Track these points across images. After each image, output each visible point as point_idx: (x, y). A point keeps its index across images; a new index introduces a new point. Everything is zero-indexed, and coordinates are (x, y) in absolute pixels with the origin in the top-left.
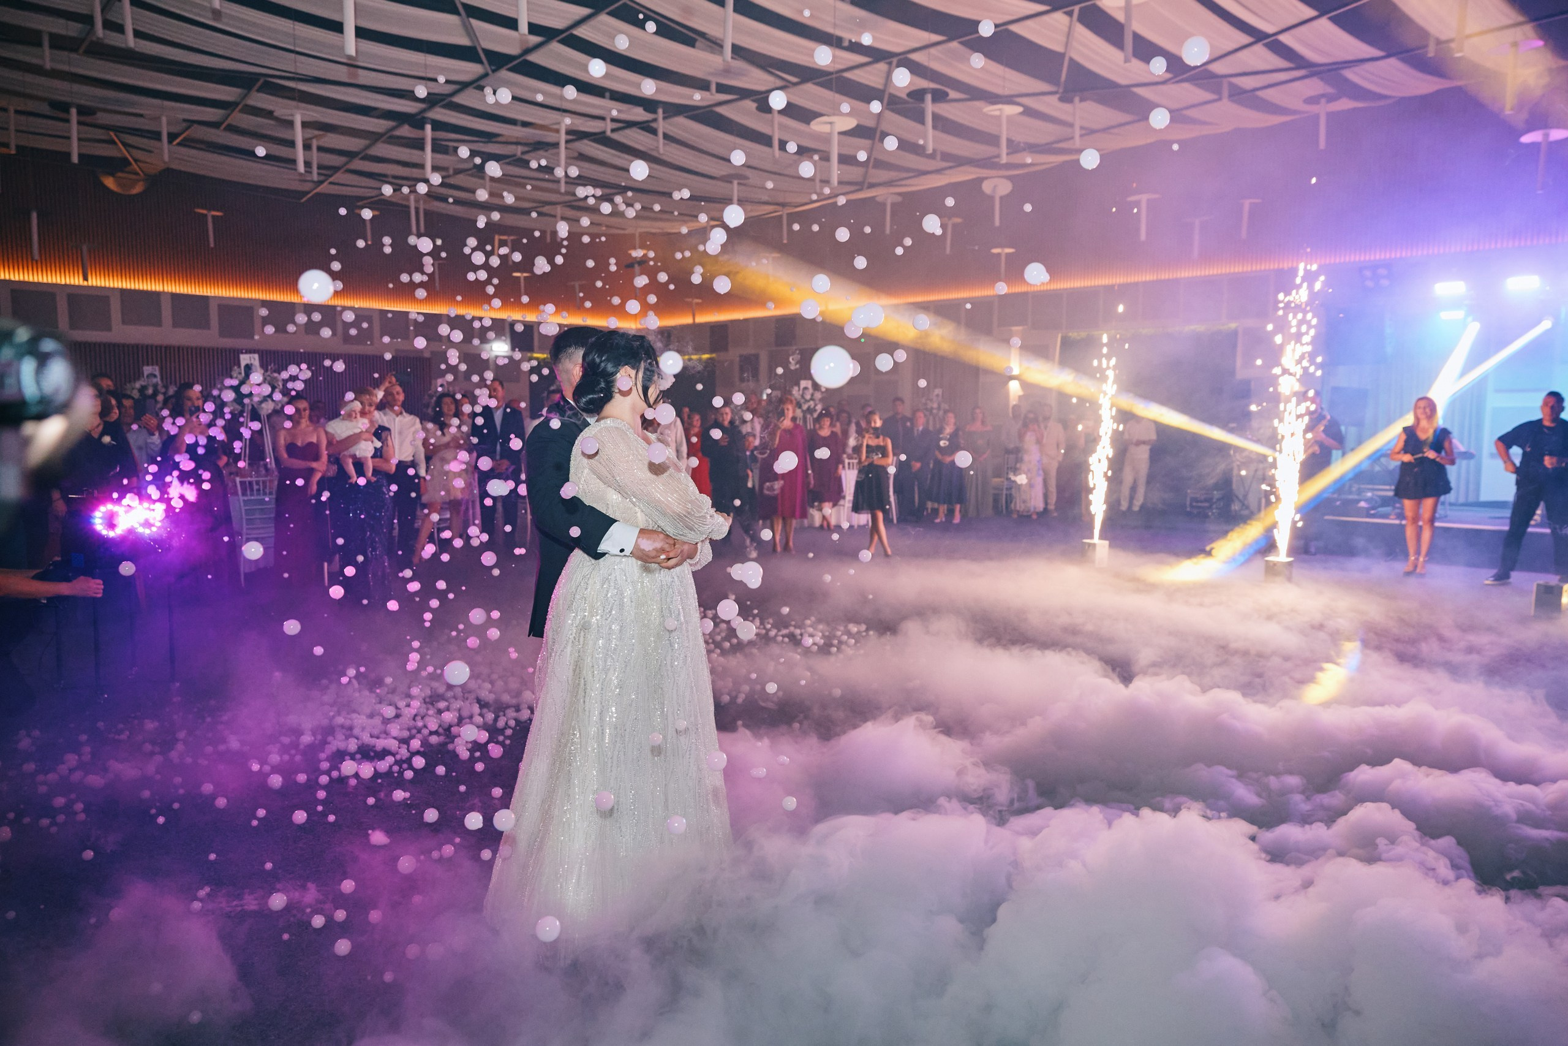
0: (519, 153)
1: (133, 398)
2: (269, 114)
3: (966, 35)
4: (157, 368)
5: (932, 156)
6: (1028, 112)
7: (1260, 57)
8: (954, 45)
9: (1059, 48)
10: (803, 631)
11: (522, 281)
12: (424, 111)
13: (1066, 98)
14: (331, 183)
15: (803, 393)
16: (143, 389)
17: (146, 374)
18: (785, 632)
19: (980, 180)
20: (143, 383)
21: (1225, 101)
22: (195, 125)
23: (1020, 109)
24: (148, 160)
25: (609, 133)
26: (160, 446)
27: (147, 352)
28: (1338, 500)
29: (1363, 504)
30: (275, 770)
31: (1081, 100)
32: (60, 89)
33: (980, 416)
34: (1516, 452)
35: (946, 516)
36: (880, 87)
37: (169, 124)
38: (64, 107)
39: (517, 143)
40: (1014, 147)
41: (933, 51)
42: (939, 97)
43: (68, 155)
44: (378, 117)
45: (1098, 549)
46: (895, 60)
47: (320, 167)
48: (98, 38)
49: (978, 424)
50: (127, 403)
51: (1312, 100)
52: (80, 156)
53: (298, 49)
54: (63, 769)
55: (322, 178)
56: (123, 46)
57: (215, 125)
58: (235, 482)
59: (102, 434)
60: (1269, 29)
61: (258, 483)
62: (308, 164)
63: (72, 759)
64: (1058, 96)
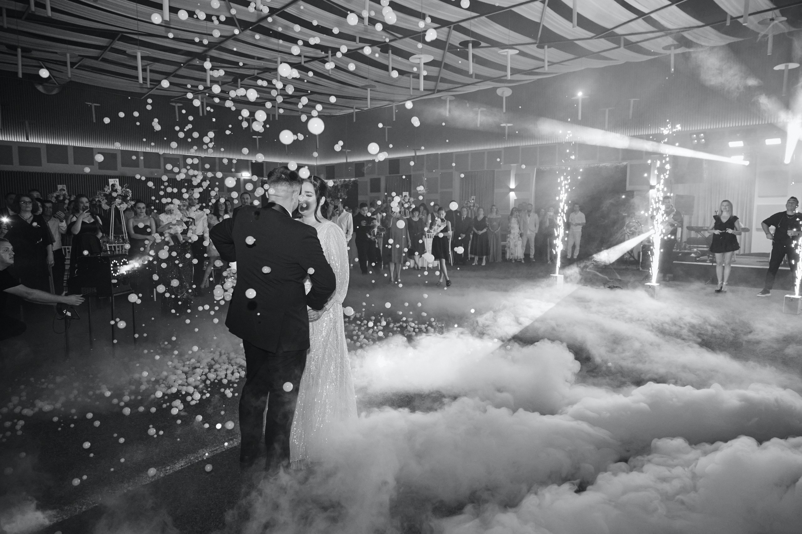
0: (256, 74)
1: (52, 202)
2: (123, 52)
3: (489, 13)
4: (65, 186)
5: (471, 76)
6: (522, 53)
7: (640, 25)
8: (483, 18)
9: (537, 20)
10: (407, 324)
11: (257, 139)
12: (206, 51)
13: (541, 46)
14: (157, 89)
15: (404, 198)
16: (57, 197)
17: (59, 189)
18: (398, 325)
19: (495, 89)
20: (58, 194)
21: (622, 48)
22: (85, 59)
23: (517, 52)
24: (61, 77)
25: (303, 63)
26: (66, 228)
27: (60, 177)
28: (679, 253)
29: (693, 255)
30: (127, 405)
31: (548, 47)
32: (11, 38)
33: (495, 210)
34: (772, 228)
35: (478, 261)
36: (444, 40)
37: (71, 57)
38: (14, 48)
39: (255, 69)
40: (514, 71)
41: (472, 21)
42: (476, 45)
43: (17, 73)
44: (182, 55)
45: (558, 279)
46: (452, 26)
47: (151, 81)
48: (32, 11)
49: (494, 214)
50: (48, 205)
51: (667, 48)
52: (23, 74)
53: (139, 18)
54: (11, 405)
55: (152, 86)
56: (46, 16)
57: (96, 58)
58: (106, 246)
59: (33, 221)
60: (646, 11)
61: (118, 247)
62: (144, 79)
63: (15, 399)
64: (536, 45)
